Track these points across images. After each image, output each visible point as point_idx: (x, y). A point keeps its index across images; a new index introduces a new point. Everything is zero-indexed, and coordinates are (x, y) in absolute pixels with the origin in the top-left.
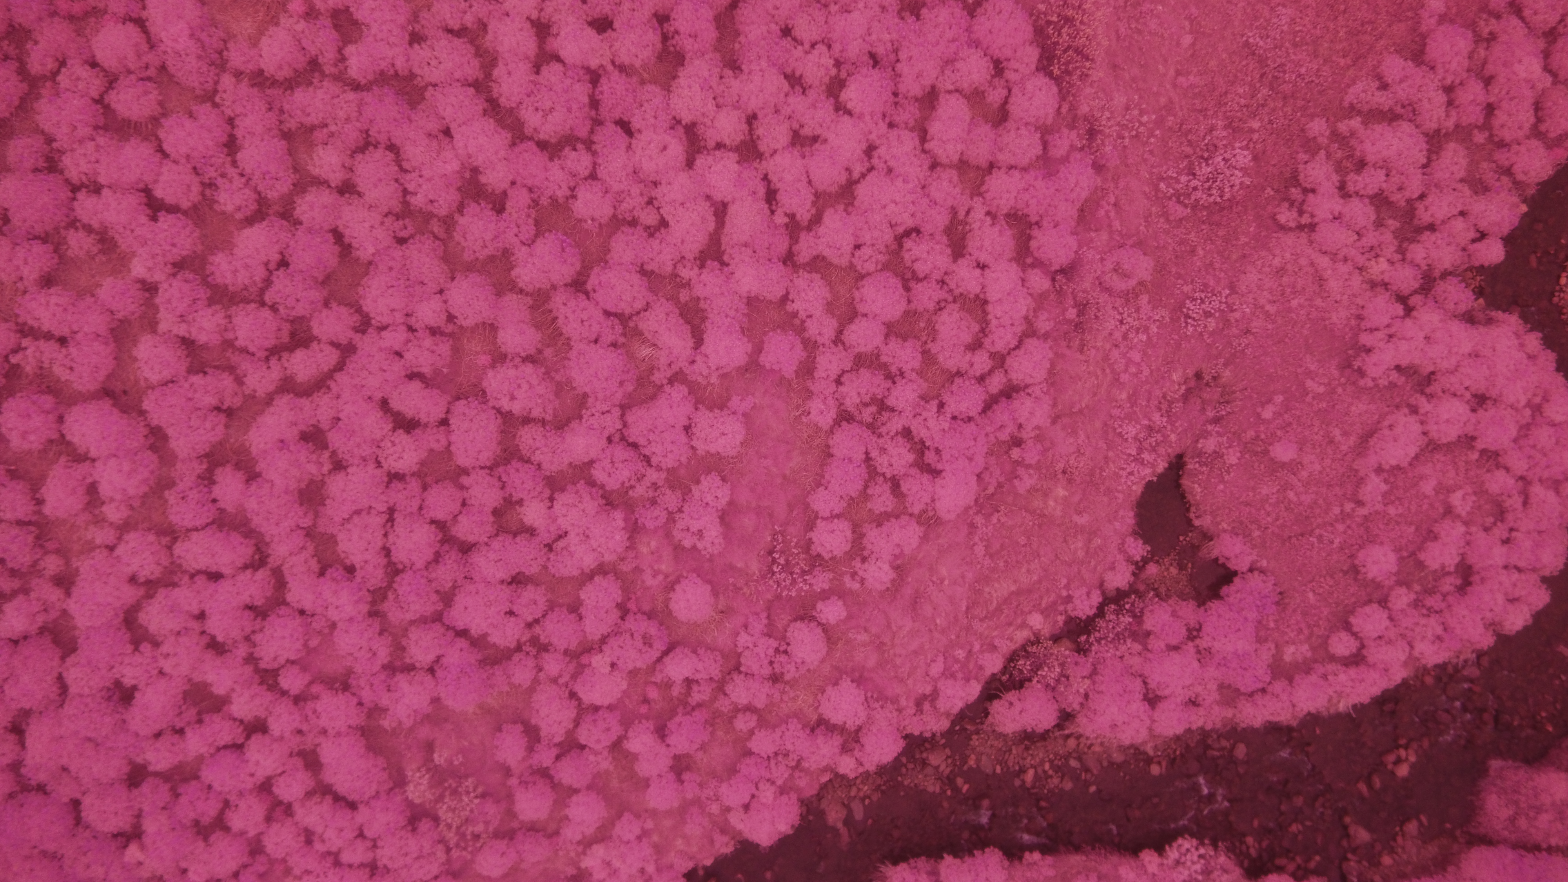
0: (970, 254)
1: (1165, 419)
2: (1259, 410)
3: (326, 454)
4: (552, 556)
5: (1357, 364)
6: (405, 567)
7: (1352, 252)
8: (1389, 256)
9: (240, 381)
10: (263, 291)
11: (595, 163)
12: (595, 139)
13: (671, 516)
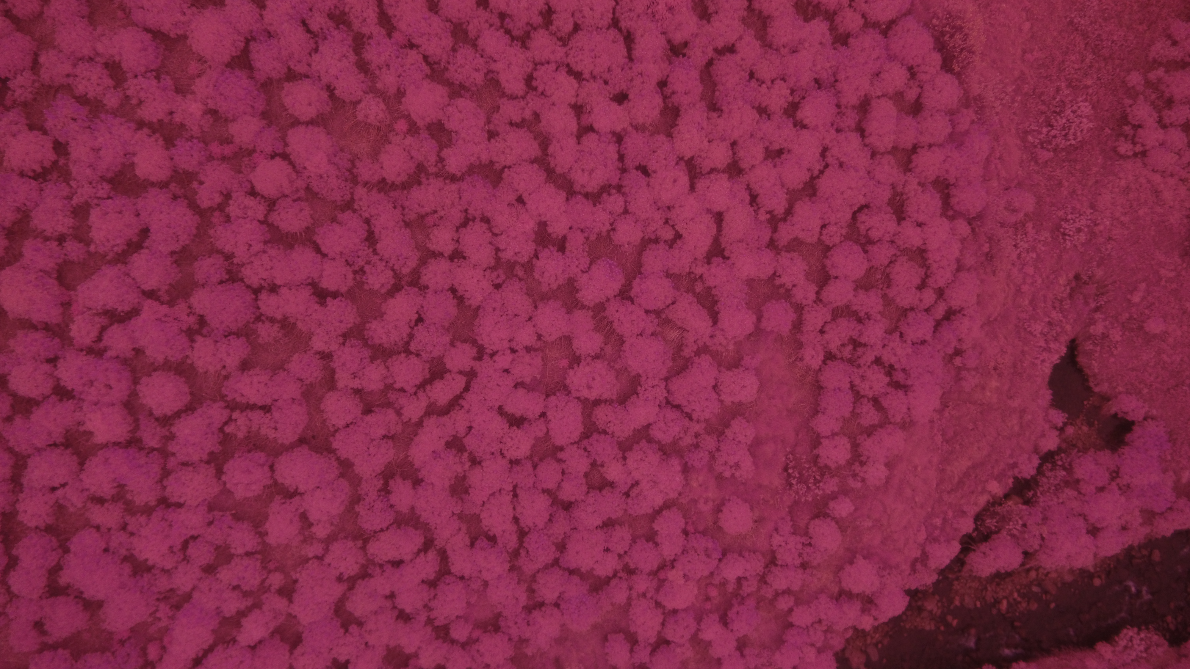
0: (910, 217)
1: (1060, 315)
2: (1129, 296)
3: (465, 456)
4: (629, 501)
6: (530, 529)
9: (399, 413)
10: (408, 343)
11: (626, 202)
12: (624, 184)
13: (711, 455)
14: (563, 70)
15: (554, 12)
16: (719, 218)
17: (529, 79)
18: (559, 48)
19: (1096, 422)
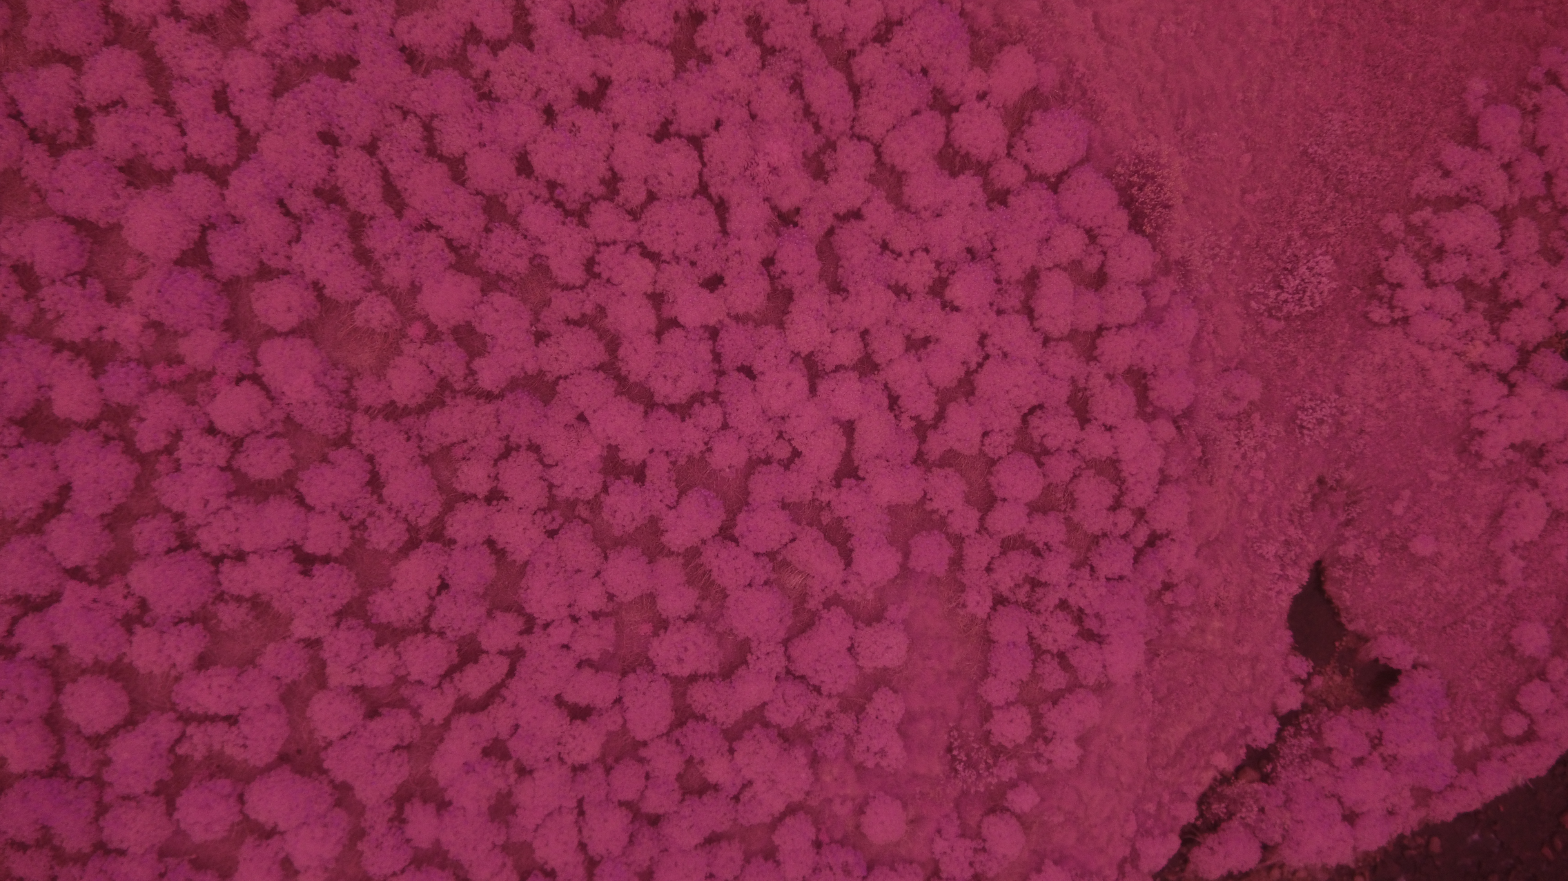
0: (1096, 419)
1: (1299, 531)
2: (1389, 507)
3: (510, 765)
4: (740, 807)
5: (1474, 449)
6: (602, 857)
7: (1448, 341)
8: (1485, 338)
9: (415, 713)
10: (427, 618)
11: (725, 414)
12: (721, 390)
13: (849, 739)
14: (635, 251)
15: (621, 179)
16: (849, 428)
17: (590, 265)
18: (628, 224)
19: (1352, 670)
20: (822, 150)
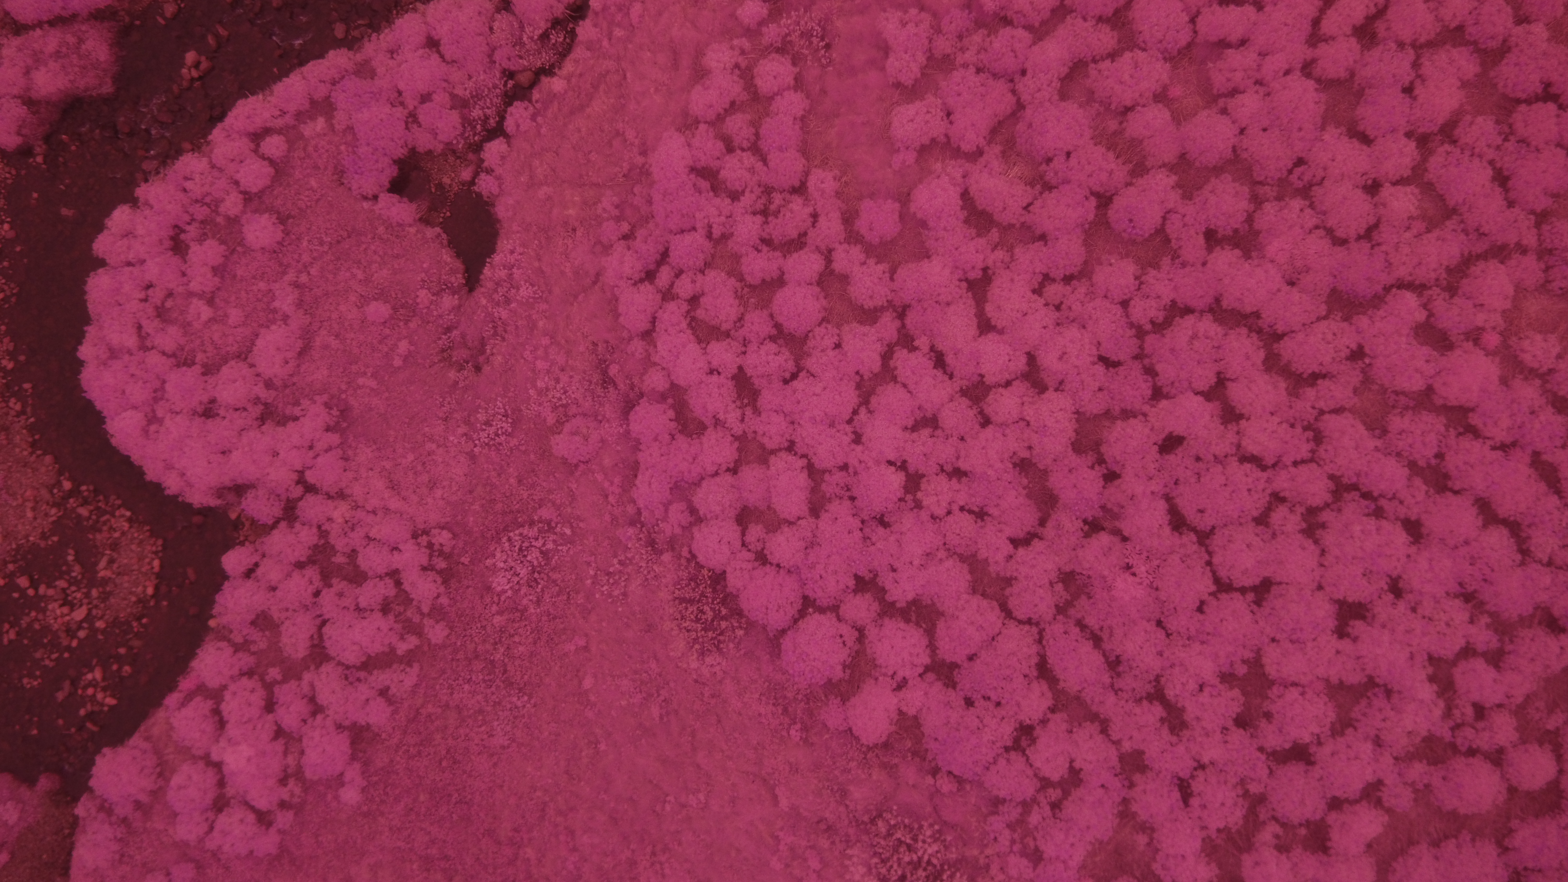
0: (728, 378)
1: (496, 314)
2: (412, 348)
5: (335, 412)
7: (370, 519)
8: (333, 526)
10: (1419, 58)
11: (1127, 316)
12: (1135, 340)
13: (938, 31)
14: (1269, 460)
15: (1302, 531)
16: (985, 326)
17: (1318, 438)
18: (1283, 487)
19: (433, 190)
20: (1069, 604)
